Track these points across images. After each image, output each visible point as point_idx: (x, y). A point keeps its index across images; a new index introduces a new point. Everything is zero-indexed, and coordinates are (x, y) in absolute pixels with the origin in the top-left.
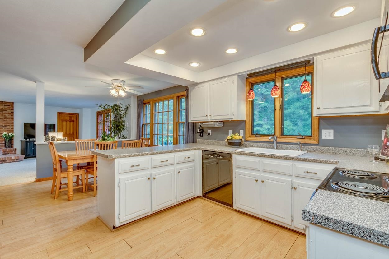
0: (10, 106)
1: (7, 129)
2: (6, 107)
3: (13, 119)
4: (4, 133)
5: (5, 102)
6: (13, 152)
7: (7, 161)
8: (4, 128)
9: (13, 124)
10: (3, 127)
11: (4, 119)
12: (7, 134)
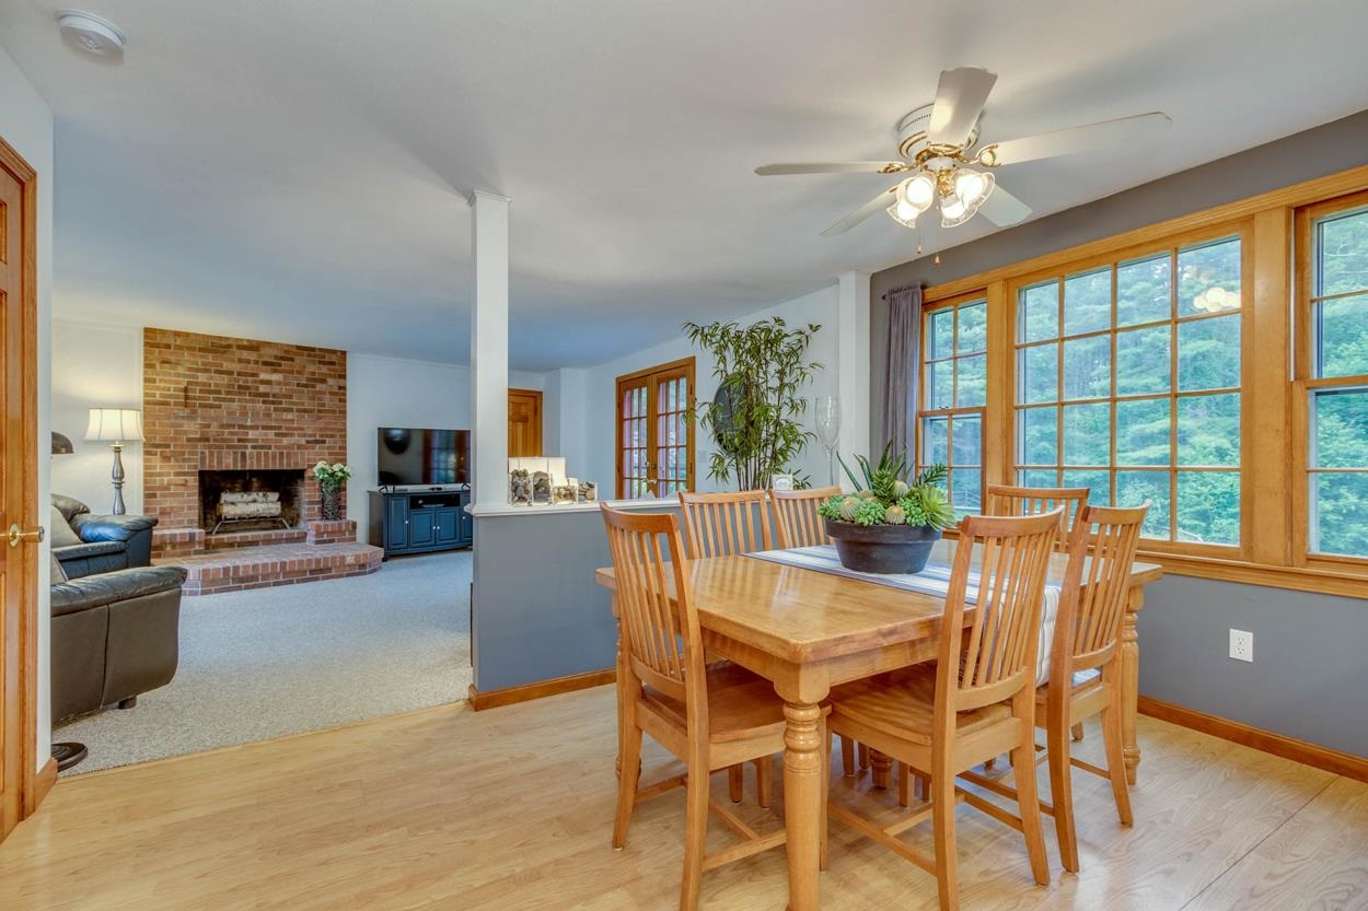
0: (332, 363)
1: (328, 448)
2: (324, 369)
3: (345, 412)
4: (320, 464)
5: (321, 350)
6: (347, 536)
7: (330, 569)
8: (318, 446)
9: (345, 430)
10: (317, 442)
11: (319, 411)
12: (327, 467)
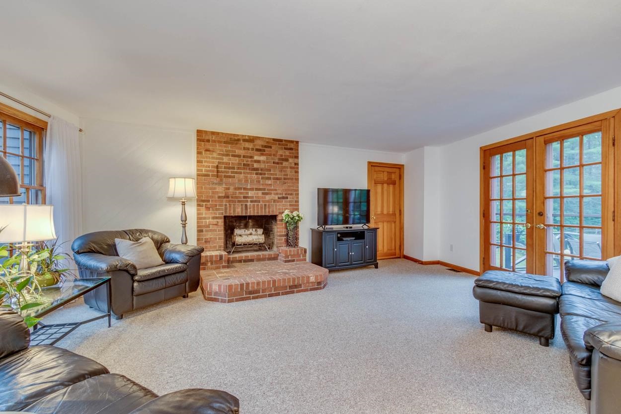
0: (290, 148)
1: (290, 202)
2: (287, 153)
3: (297, 179)
4: (287, 212)
5: (285, 141)
6: (301, 258)
7: (300, 286)
8: (284, 200)
9: (298, 190)
10: (283, 198)
11: (285, 179)
12: (290, 214)
